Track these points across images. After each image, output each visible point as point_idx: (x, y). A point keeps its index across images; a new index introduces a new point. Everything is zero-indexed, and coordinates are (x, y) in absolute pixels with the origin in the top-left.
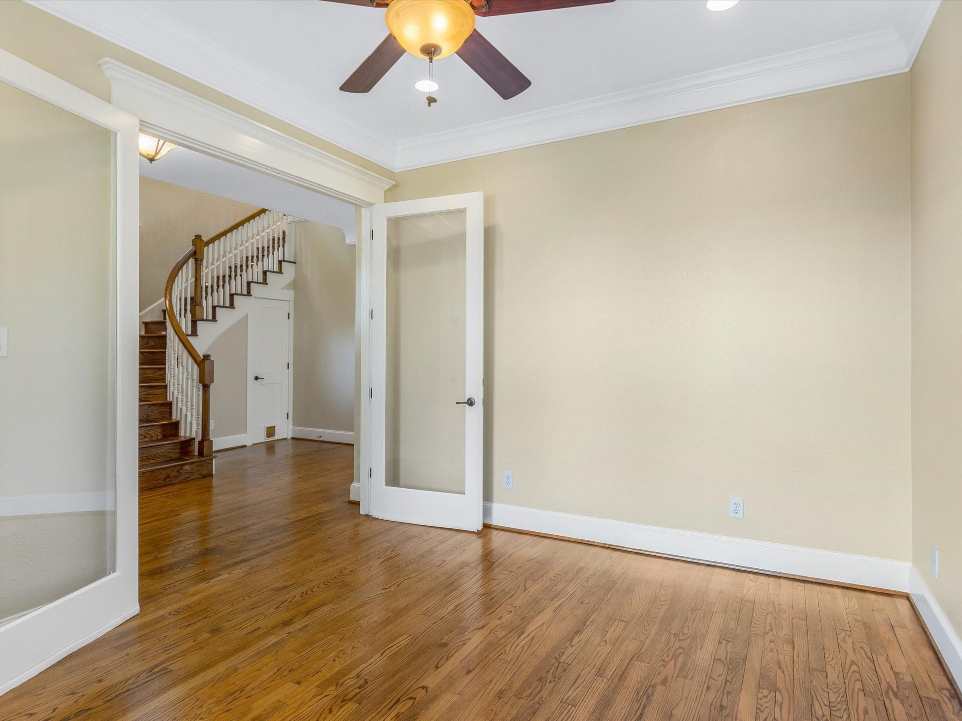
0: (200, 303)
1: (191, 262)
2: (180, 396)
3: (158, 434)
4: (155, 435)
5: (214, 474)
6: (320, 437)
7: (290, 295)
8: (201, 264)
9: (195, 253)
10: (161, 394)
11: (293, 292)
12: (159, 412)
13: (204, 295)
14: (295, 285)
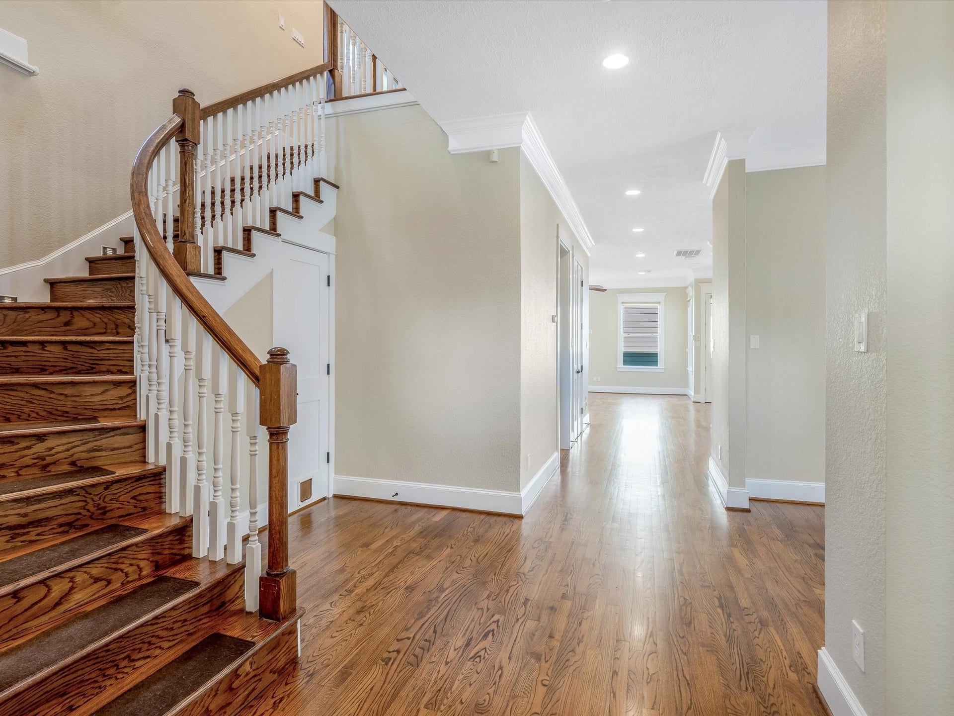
0: (193, 237)
1: (173, 144)
2: (191, 457)
3: (142, 564)
4: (135, 568)
5: (299, 656)
6: (397, 494)
7: (329, 243)
8: (193, 155)
9: (182, 128)
10: (130, 447)
11: (333, 239)
12: (134, 498)
13: (199, 221)
14: (337, 227)
